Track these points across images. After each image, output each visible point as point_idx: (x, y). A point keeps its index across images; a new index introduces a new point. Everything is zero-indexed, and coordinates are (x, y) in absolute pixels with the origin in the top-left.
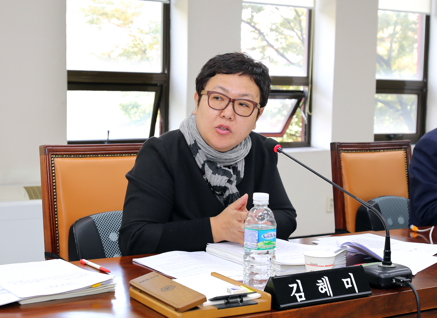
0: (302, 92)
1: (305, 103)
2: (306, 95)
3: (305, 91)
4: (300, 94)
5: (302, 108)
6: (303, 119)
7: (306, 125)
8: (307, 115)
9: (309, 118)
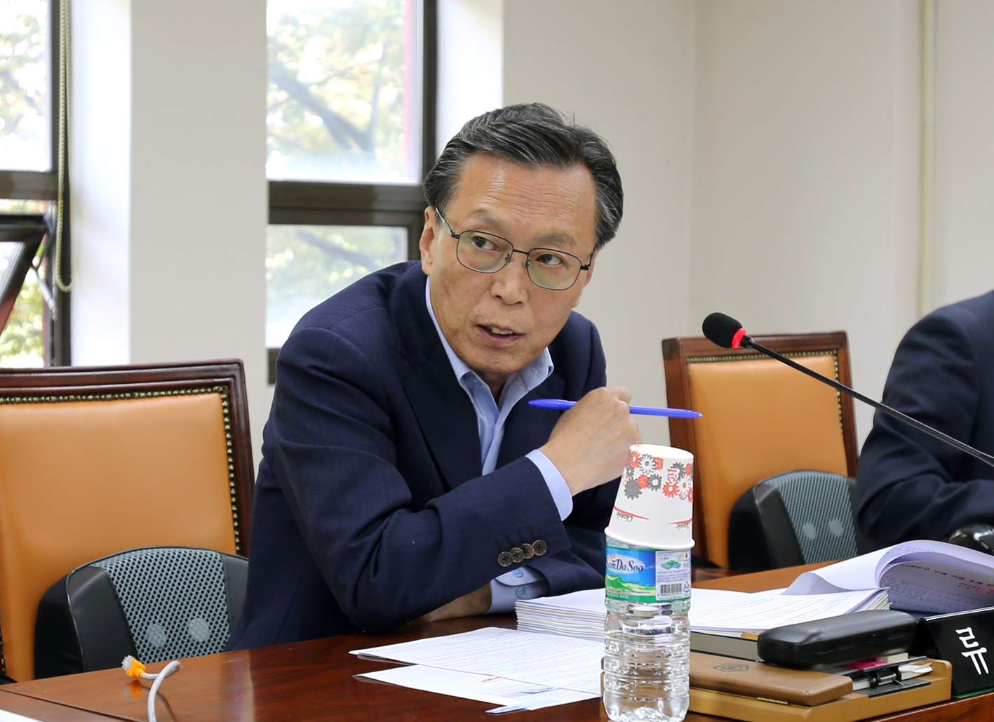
0: (38, 218)
1: (49, 254)
2: (51, 230)
3: (47, 218)
4: (31, 226)
5: (42, 270)
6: (45, 304)
7: (52, 322)
8: (54, 290)
9: (64, 301)
